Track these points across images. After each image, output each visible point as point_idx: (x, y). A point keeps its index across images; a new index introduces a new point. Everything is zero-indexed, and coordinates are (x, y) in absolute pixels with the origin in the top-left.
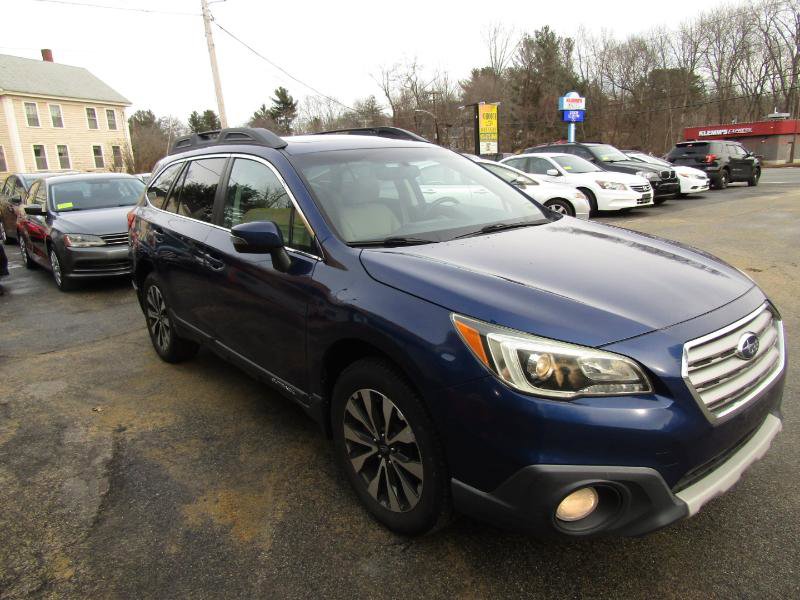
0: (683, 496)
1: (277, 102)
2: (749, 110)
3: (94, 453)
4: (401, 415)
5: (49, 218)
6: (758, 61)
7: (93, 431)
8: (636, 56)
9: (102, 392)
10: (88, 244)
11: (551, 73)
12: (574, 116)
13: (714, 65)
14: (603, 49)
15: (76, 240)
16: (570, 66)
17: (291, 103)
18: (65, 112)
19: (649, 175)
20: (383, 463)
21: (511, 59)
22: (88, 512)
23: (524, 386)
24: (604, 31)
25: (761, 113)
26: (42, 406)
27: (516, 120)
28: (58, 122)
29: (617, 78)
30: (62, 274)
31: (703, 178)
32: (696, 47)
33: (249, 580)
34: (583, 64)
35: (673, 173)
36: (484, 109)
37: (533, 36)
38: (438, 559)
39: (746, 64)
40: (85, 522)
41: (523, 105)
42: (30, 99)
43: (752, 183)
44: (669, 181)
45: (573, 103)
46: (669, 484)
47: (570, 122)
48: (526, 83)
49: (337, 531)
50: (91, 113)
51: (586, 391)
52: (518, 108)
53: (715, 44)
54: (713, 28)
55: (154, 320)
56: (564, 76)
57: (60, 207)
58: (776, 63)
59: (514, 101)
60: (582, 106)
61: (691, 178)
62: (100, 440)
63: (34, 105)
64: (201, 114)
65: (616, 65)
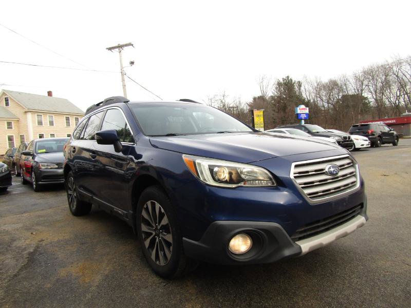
0: (300, 243)
2: (393, 112)
3: (25, 249)
4: (163, 210)
5: (34, 157)
6: (395, 89)
7: (28, 242)
8: (333, 88)
9: (39, 228)
10: (49, 167)
11: (291, 97)
12: (303, 116)
13: (373, 91)
14: (316, 85)
15: (44, 166)
16: (300, 93)
18: (55, 119)
19: (337, 138)
20: (157, 240)
21: (271, 92)
22: (11, 272)
23: (211, 182)
24: (316, 78)
25: (400, 113)
26: (7, 232)
27: (274, 119)
28: (51, 123)
29: (324, 98)
30: (36, 183)
31: (366, 140)
32: (362, 83)
33: (82, 298)
34: (307, 92)
35: (349, 138)
36: (256, 112)
37: (281, 81)
38: (181, 288)
39: (389, 91)
40: (10, 276)
41: (278, 112)
42: (39, 113)
43: (395, 144)
44: (348, 141)
45: (302, 110)
46: (289, 235)
47: (302, 119)
48: (279, 102)
49: (134, 278)
50: (68, 119)
51: (242, 184)
52: (276, 114)
53: (372, 81)
54: (370, 74)
55: (71, 195)
56: (297, 98)
57: (39, 151)
58: (404, 89)
59: (274, 111)
60: (307, 111)
61: (360, 141)
62: (30, 245)
63: (41, 116)
65: (323, 93)
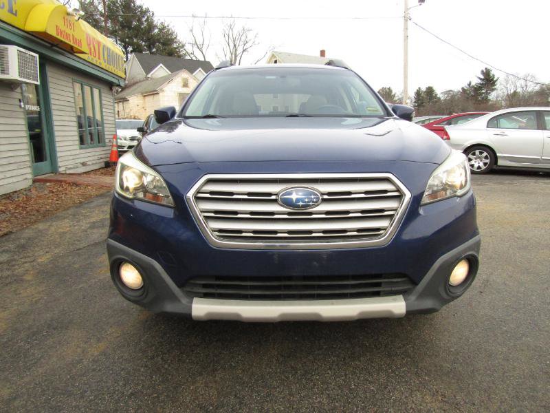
1: (481, 79)
17: (492, 80)
64: (424, 89)
